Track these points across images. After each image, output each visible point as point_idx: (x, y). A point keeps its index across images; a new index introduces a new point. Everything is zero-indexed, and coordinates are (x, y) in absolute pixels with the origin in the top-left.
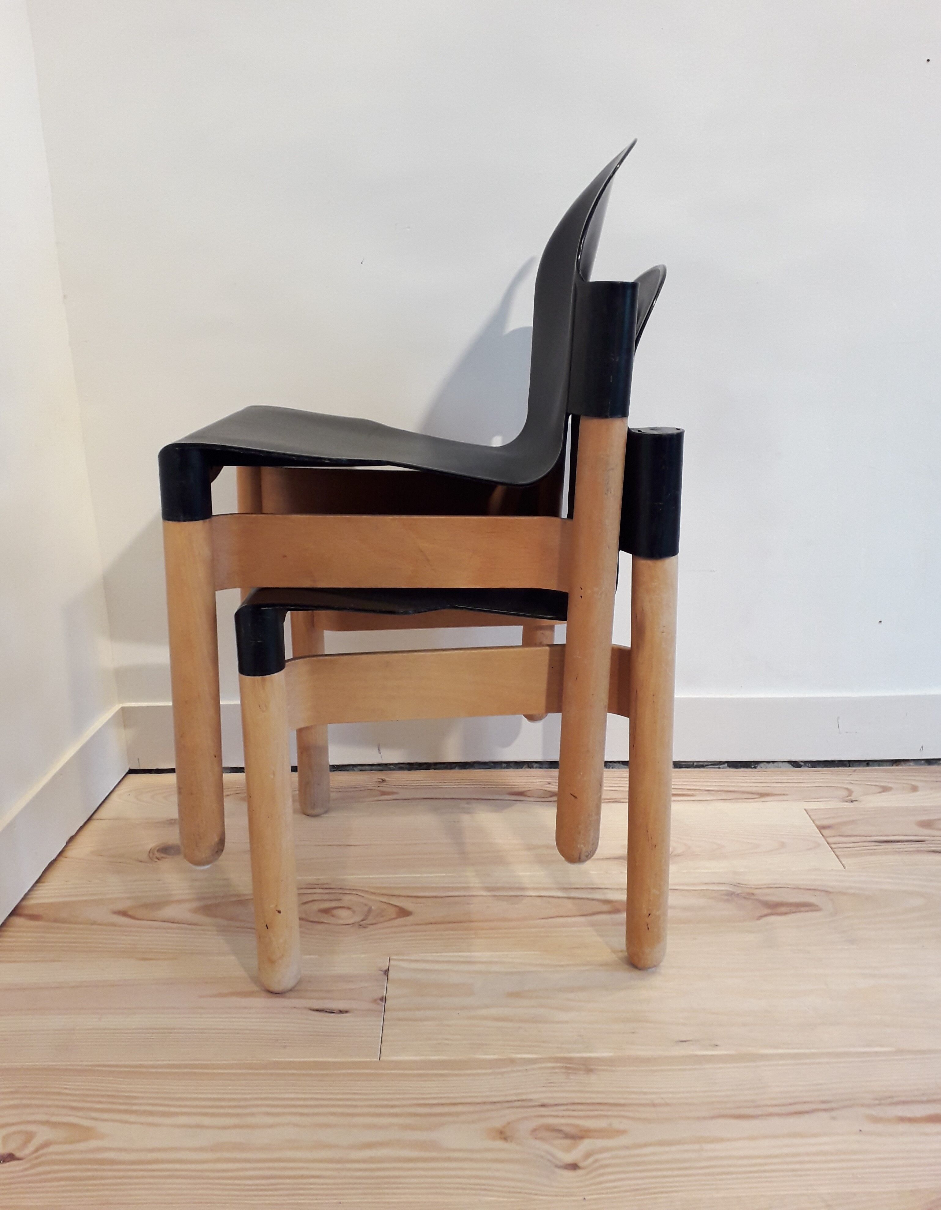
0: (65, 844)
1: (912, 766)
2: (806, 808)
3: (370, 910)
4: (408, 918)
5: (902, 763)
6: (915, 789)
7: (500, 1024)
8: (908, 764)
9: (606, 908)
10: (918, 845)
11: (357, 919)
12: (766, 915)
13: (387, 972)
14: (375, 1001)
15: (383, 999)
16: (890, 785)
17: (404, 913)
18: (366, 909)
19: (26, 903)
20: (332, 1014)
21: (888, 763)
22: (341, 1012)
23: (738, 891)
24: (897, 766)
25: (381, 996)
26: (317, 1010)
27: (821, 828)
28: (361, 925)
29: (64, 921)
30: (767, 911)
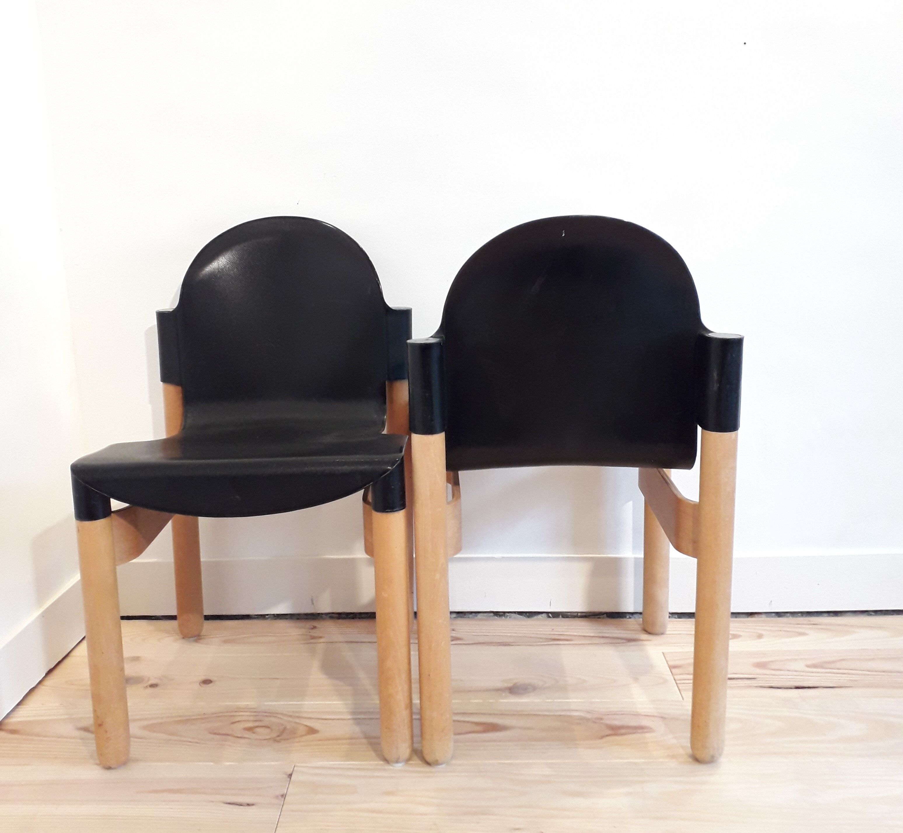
0: (44, 675)
1: (763, 618)
2: (664, 651)
3: (285, 729)
4: (315, 735)
5: (756, 615)
6: (760, 636)
7: (375, 815)
8: (760, 616)
9: (479, 728)
10: (748, 682)
11: (274, 735)
12: (607, 736)
13: (290, 776)
14: (277, 797)
15: (284, 796)
16: (742, 634)
17: (312, 731)
18: (282, 728)
19: (7, 721)
20: (241, 807)
21: (744, 615)
22: (248, 805)
23: (589, 716)
24: (751, 618)
25: (282, 793)
26: (230, 803)
27: (671, 667)
28: (276, 740)
29: (38, 735)
30: (610, 732)
